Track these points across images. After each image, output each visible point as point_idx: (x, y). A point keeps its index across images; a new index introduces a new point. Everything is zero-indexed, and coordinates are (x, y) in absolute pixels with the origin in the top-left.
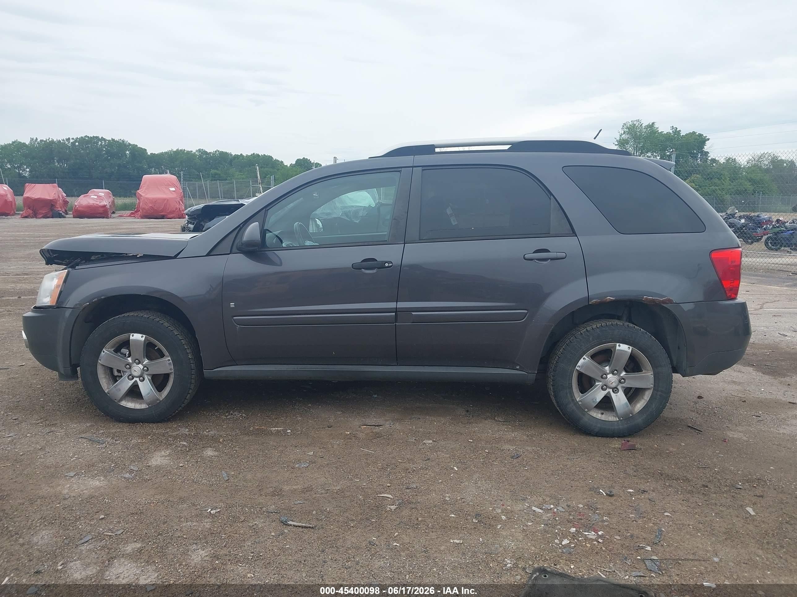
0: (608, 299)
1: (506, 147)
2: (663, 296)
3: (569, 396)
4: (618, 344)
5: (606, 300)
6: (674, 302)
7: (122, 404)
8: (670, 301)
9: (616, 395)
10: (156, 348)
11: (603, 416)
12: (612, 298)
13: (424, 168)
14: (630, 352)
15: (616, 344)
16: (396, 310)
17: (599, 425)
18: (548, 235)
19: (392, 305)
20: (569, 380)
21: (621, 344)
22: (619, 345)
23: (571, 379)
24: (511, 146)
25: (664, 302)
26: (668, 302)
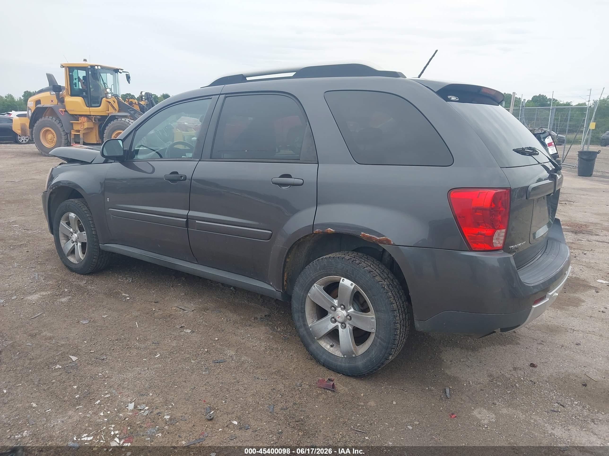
0: (329, 230)
1: (292, 74)
2: (379, 235)
3: (300, 319)
4: (342, 278)
5: (327, 231)
6: (392, 243)
7: (68, 258)
8: (388, 242)
9: (343, 331)
10: (80, 224)
11: (332, 348)
12: (332, 230)
13: (226, 95)
14: (353, 288)
15: (341, 278)
16: (187, 217)
17: (324, 356)
18: (297, 160)
19: (185, 212)
20: (302, 304)
21: (345, 279)
22: (344, 279)
23: (303, 303)
24: (295, 73)
25: (381, 241)
26: (385, 242)
